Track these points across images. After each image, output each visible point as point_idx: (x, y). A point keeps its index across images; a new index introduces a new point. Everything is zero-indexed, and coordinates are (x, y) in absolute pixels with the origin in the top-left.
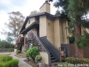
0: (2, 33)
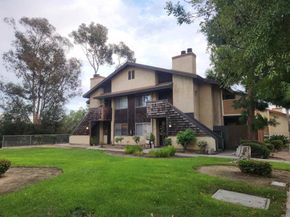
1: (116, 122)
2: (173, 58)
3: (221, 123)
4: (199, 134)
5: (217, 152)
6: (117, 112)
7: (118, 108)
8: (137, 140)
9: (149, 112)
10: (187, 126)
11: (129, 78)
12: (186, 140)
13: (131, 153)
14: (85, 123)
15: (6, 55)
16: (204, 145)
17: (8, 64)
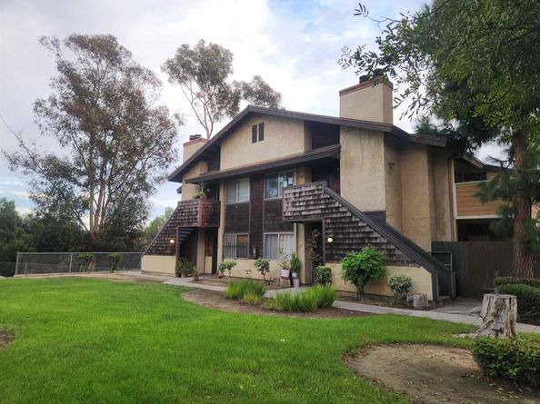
0: (14, 161)
1: (227, 230)
2: (342, 93)
3: (450, 235)
4: (392, 260)
5: (434, 304)
6: (230, 208)
7: (231, 202)
8: (265, 267)
9: (288, 210)
10: (366, 239)
11: (254, 140)
12: (361, 271)
13: (235, 298)
14: (168, 231)
15: (39, 104)
16: (406, 287)
17: (45, 121)
